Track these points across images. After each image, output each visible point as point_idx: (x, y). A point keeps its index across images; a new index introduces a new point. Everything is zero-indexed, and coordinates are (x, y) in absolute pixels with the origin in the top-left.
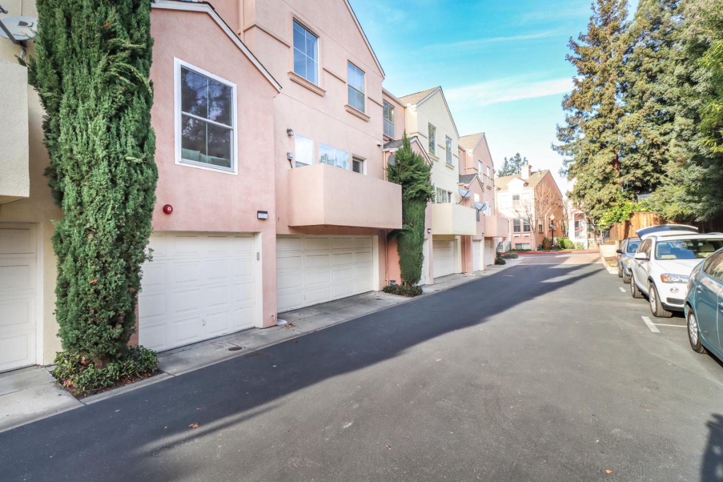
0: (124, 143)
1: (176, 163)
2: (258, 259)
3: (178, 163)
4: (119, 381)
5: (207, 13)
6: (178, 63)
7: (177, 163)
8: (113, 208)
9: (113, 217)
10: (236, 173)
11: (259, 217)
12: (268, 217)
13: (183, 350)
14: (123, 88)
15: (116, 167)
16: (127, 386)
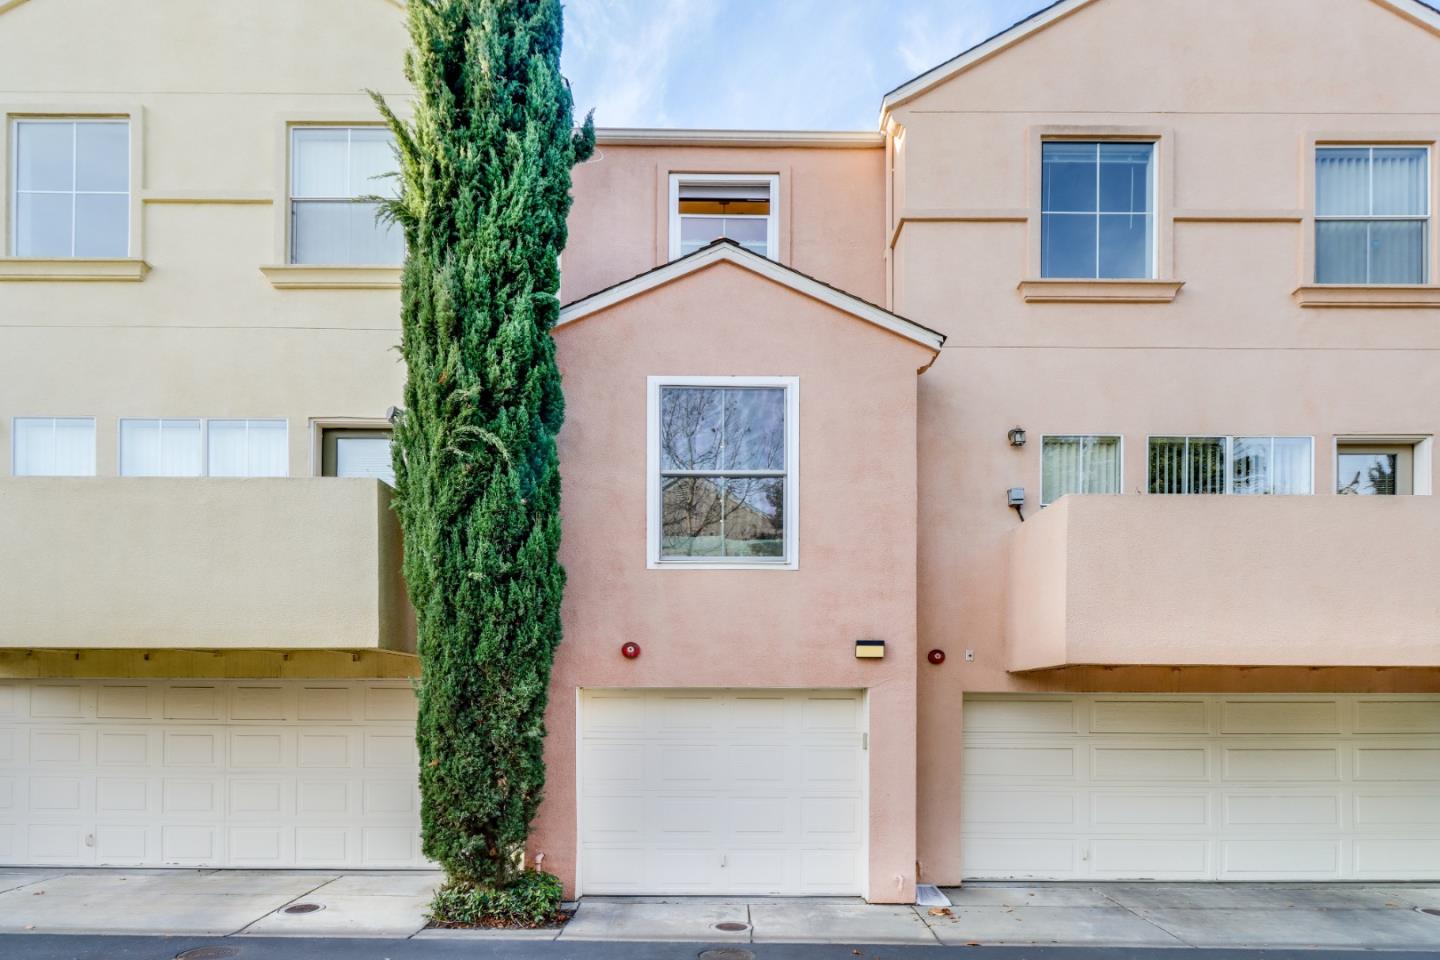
0: (472, 552)
1: (649, 567)
2: (866, 748)
3: (656, 567)
4: (484, 919)
5: (723, 261)
6: (654, 383)
7: (651, 565)
8: (452, 655)
9: (453, 669)
10: (795, 566)
11: (858, 655)
12: (885, 652)
13: (664, 902)
14: (468, 466)
15: (454, 593)
16: (493, 931)
